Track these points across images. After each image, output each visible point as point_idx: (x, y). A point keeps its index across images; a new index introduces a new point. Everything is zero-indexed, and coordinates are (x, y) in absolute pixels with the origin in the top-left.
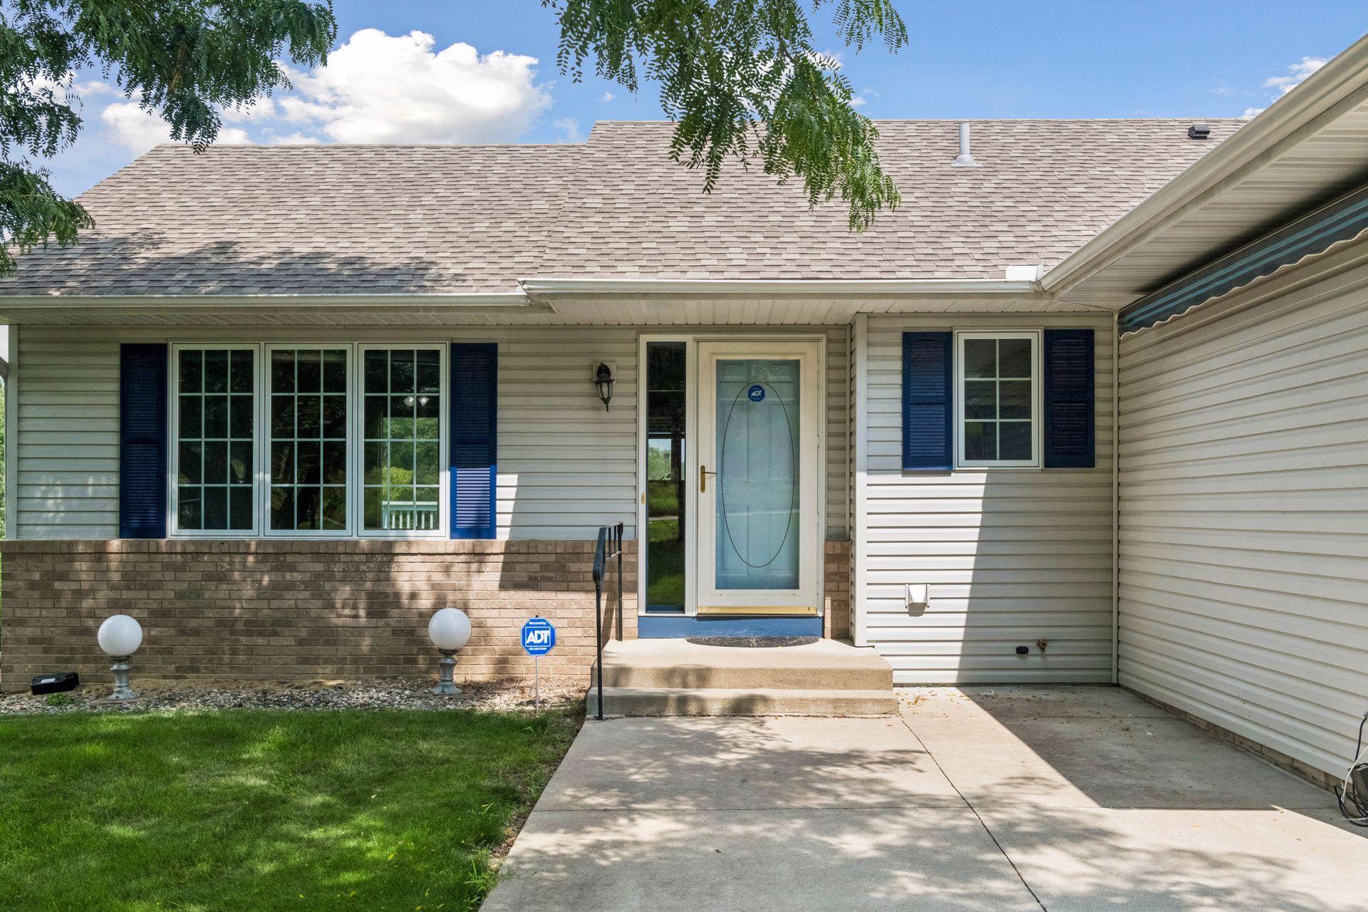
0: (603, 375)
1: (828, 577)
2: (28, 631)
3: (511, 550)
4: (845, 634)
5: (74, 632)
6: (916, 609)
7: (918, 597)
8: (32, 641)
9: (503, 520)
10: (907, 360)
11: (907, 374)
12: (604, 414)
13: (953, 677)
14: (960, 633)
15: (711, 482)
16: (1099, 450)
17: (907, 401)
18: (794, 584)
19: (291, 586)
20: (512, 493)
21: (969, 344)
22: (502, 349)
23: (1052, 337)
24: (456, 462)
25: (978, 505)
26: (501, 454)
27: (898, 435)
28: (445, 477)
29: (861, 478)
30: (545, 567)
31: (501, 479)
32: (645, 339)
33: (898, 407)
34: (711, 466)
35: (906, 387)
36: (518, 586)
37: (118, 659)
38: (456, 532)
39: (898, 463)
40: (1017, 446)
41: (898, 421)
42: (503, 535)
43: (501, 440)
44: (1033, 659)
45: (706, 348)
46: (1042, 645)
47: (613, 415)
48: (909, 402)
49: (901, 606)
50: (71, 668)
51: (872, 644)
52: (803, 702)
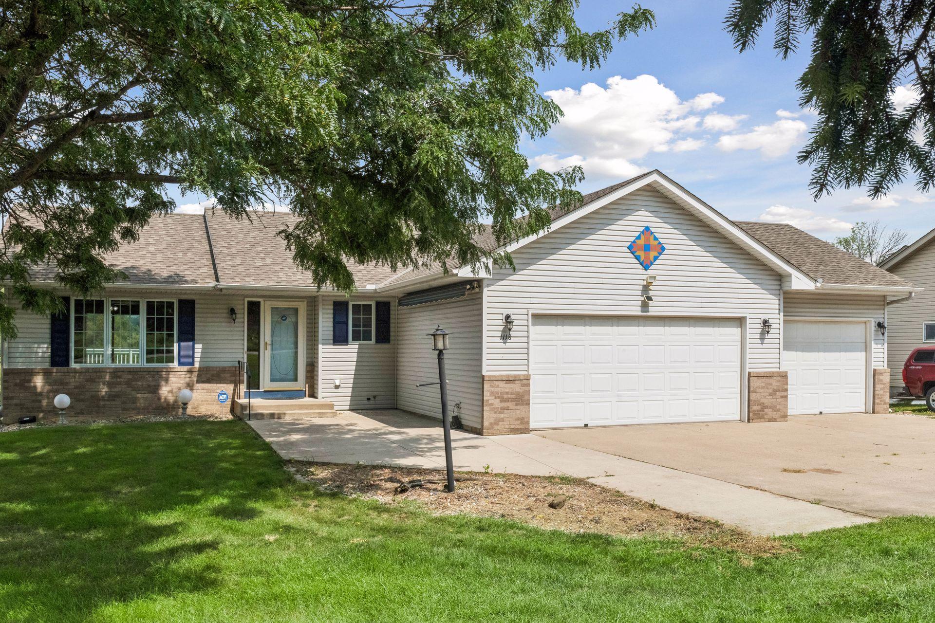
0: (232, 311)
1: (307, 378)
2: (15, 402)
3: (201, 370)
4: (313, 395)
5: (33, 401)
6: (337, 387)
7: (338, 384)
8: (16, 405)
9: (197, 360)
10: (334, 310)
11: (334, 314)
12: (233, 324)
13: (348, 408)
14: (350, 394)
15: (269, 347)
16: (392, 338)
17: (334, 323)
18: (296, 380)
19: (120, 383)
20: (200, 350)
21: (353, 305)
22: (196, 302)
23: (378, 304)
24: (180, 340)
25: (356, 355)
26: (196, 337)
27: (332, 333)
28: (176, 345)
29: (320, 346)
30: (212, 375)
31: (196, 346)
32: (247, 300)
33: (332, 324)
34: (269, 342)
35: (334, 318)
36: (203, 382)
37: (62, 410)
38: (180, 364)
39: (332, 342)
40: (367, 337)
41: (332, 329)
42: (197, 365)
43: (196, 332)
44: (372, 402)
45: (268, 303)
46: (375, 397)
47: (237, 325)
48: (335, 323)
49: (333, 386)
50: (32, 414)
51: (323, 398)
52: (310, 414)
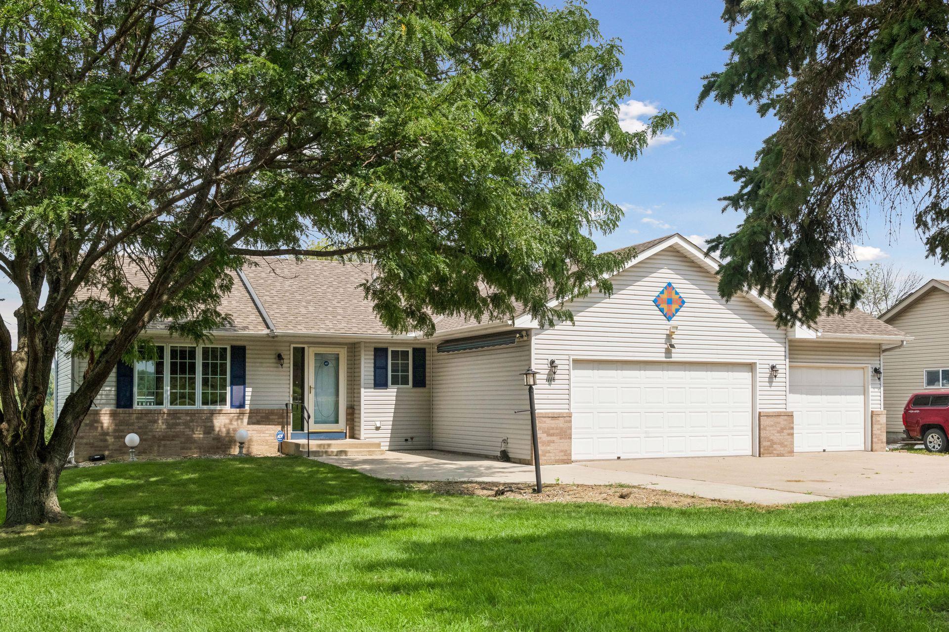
0: (280, 357)
1: (347, 420)
2: (85, 441)
3: (251, 412)
4: (353, 437)
5: (101, 440)
6: (378, 428)
7: (378, 425)
8: (86, 444)
9: (247, 402)
10: (375, 355)
11: (375, 360)
12: (281, 369)
13: (387, 448)
14: (389, 435)
15: (313, 391)
16: (427, 382)
17: (375, 367)
18: (337, 422)
19: (179, 424)
20: (250, 394)
21: (392, 351)
22: (247, 348)
23: (415, 350)
24: (233, 384)
25: (394, 398)
26: (247, 381)
27: (373, 377)
28: (229, 388)
29: (363, 390)
30: (262, 417)
31: (247, 389)
32: (293, 346)
33: (372, 369)
34: (313, 386)
35: (375, 363)
36: (254, 424)
37: (132, 448)
38: (232, 406)
39: (373, 386)
40: (405, 382)
41: (373, 374)
42: (247, 407)
43: (247, 377)
44: (409, 443)
45: (311, 349)
46: (412, 438)
47: (284, 369)
48: (376, 368)
49: (374, 427)
50: (101, 453)
51: (366, 438)
